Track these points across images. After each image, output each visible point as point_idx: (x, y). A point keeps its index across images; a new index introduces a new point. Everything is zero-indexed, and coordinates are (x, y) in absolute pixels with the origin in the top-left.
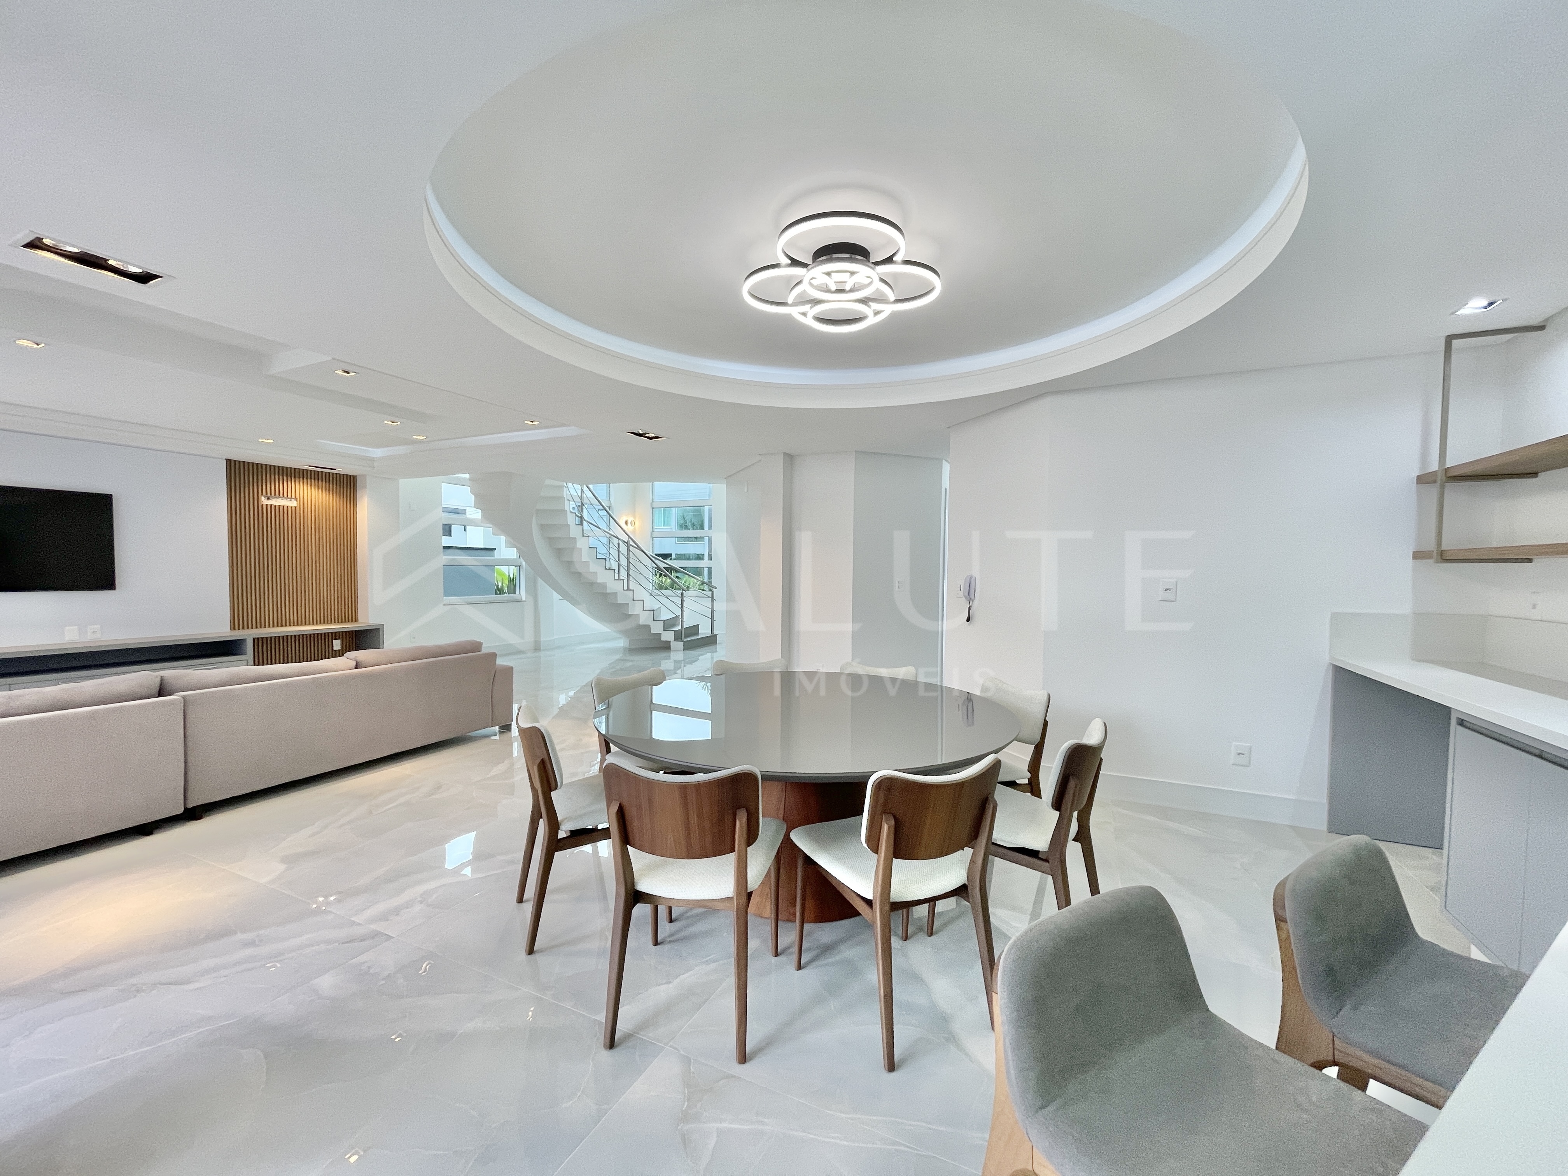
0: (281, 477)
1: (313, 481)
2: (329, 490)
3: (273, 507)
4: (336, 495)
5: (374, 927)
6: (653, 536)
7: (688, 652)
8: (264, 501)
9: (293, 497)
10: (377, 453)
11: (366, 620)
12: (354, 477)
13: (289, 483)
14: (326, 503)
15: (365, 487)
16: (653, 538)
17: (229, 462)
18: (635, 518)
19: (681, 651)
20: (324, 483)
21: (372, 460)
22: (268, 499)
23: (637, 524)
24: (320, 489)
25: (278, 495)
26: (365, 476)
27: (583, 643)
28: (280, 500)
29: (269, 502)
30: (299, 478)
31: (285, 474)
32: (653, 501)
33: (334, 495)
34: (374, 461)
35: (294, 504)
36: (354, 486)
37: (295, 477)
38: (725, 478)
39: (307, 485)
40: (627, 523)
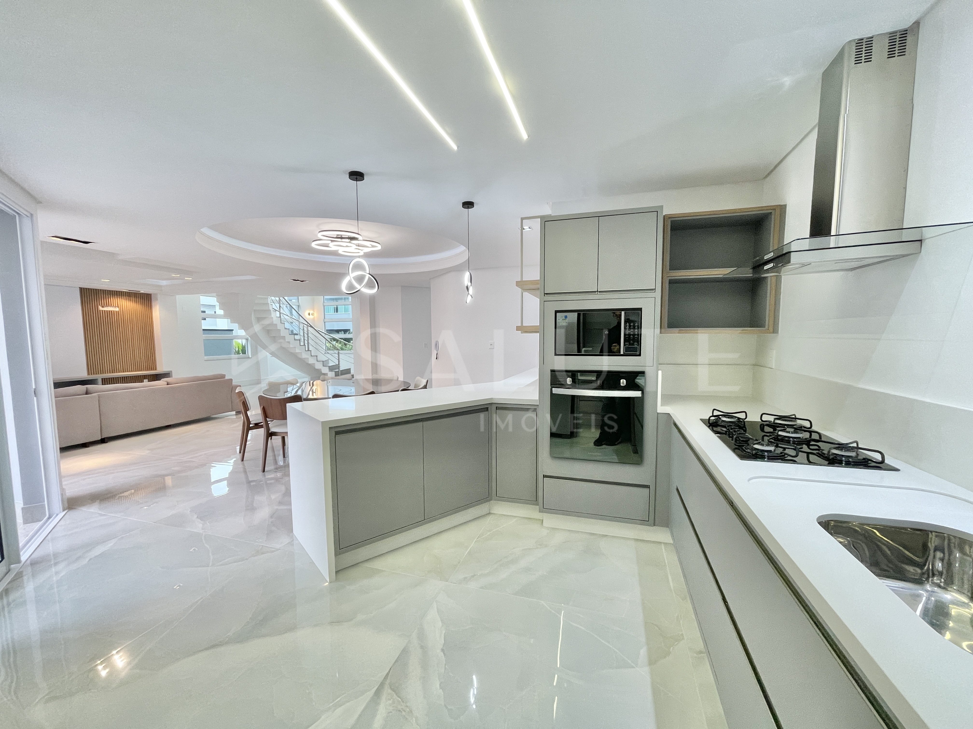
0: (109, 296)
1: (127, 297)
2: (137, 302)
3: (106, 312)
4: (140, 304)
8: (100, 308)
9: (117, 306)
10: (164, 283)
11: (161, 369)
12: (150, 295)
13: (114, 299)
14: (135, 308)
15: (157, 299)
16: (325, 322)
17: (81, 289)
18: (314, 312)
20: (133, 298)
23: (315, 315)
24: (131, 301)
25: (107, 306)
26: (156, 294)
28: (109, 308)
29: (104, 309)
30: (120, 296)
31: (111, 294)
32: (324, 302)
34: (162, 287)
35: (117, 309)
36: (150, 299)
37: (117, 296)
39: (124, 299)
40: (309, 314)
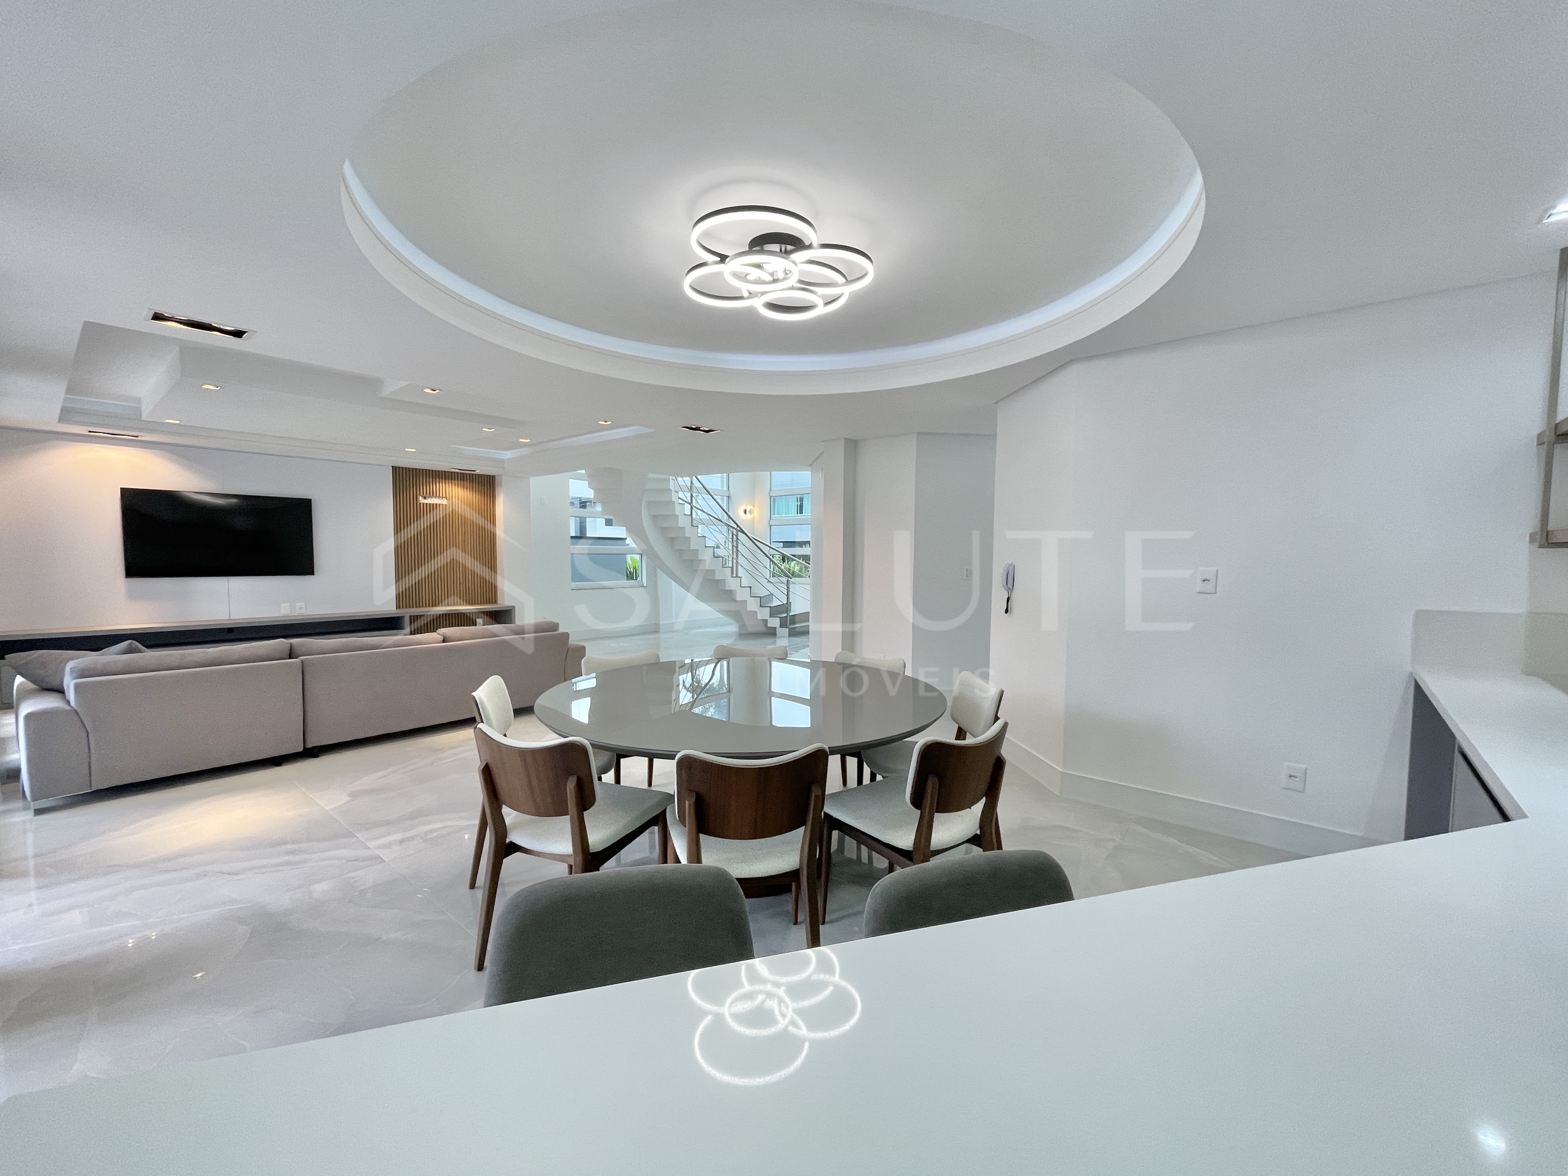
0: (434, 480)
1: (459, 481)
2: (473, 489)
3: (428, 505)
4: (478, 493)
5: (377, 852)
6: (771, 524)
7: (792, 638)
8: (421, 500)
9: (444, 496)
10: (508, 455)
11: (504, 602)
12: (494, 477)
13: (441, 484)
14: (470, 501)
15: (501, 486)
16: (770, 526)
17: (395, 469)
18: (754, 508)
19: (786, 637)
20: (468, 483)
21: (503, 461)
22: (425, 498)
23: (756, 512)
24: (465, 489)
25: (432, 495)
26: (501, 475)
27: (700, 627)
28: (434, 499)
29: (426, 501)
30: (448, 479)
31: (437, 477)
32: (771, 490)
33: (477, 494)
34: (504, 462)
35: (445, 502)
36: (493, 487)
37: (445, 479)
38: (810, 465)
39: (455, 485)
40: (745, 512)
